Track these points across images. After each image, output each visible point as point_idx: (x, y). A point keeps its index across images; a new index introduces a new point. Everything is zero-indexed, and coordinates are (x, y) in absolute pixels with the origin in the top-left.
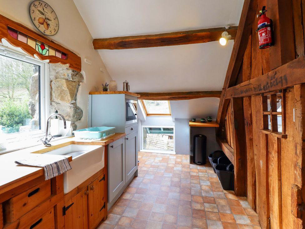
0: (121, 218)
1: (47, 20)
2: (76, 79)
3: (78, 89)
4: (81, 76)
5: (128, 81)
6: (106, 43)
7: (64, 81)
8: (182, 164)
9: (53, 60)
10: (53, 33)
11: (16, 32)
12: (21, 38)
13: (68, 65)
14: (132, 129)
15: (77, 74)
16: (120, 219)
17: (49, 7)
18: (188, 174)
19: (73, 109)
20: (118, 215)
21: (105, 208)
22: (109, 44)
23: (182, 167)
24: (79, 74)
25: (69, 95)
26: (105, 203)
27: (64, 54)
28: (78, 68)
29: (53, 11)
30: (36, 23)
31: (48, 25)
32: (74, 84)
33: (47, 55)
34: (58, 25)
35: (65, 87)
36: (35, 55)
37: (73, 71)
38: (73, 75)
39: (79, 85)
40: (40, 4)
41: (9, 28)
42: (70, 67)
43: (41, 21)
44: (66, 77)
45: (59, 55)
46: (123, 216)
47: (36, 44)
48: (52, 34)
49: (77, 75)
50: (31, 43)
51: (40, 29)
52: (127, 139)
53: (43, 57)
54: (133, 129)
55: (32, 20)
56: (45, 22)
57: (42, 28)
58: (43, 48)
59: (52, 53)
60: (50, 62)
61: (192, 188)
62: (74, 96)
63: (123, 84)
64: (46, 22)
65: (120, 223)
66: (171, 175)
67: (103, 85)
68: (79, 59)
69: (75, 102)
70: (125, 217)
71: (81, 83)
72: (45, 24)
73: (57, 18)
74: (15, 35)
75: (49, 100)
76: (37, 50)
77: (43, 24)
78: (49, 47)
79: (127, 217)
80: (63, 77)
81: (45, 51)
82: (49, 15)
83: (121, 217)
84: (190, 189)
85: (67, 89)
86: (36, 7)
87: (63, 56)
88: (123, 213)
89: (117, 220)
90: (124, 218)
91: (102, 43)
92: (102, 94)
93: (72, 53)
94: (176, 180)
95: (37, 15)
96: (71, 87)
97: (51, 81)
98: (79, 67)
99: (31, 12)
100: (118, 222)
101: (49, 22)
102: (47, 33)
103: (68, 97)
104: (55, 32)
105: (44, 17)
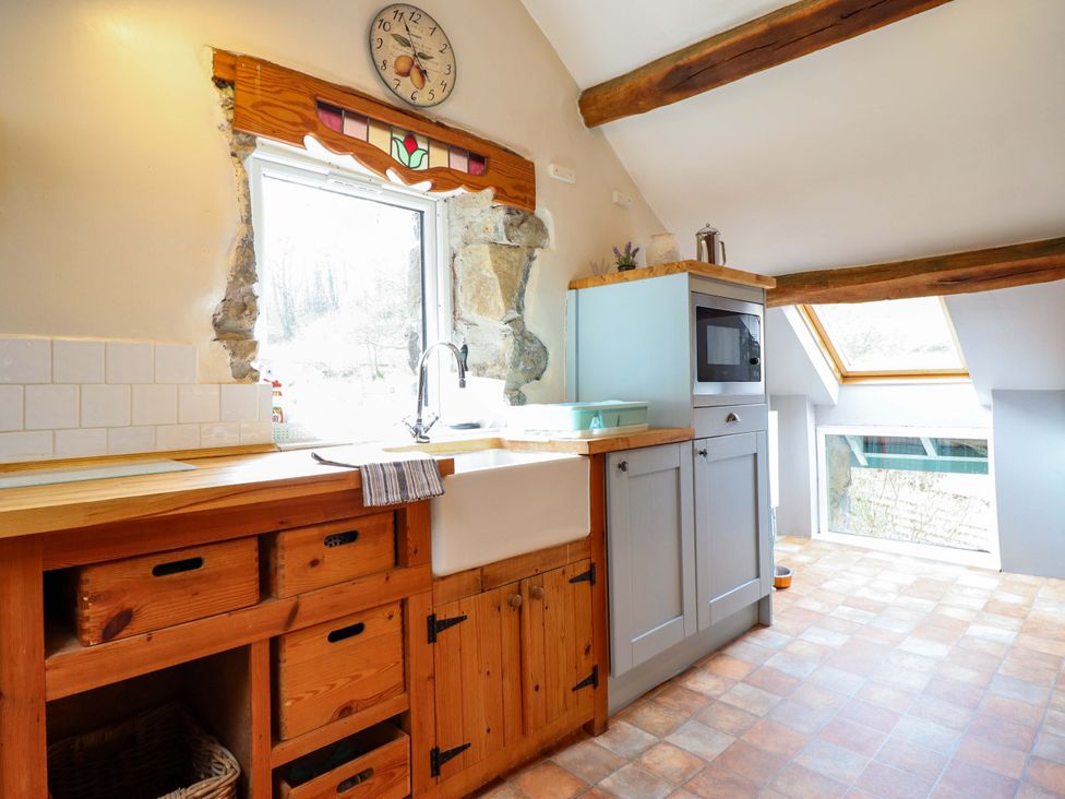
0: (656, 744)
1: (421, 60)
2: (522, 238)
3: (528, 271)
4: (540, 227)
5: (714, 226)
6: (622, 91)
7: (486, 247)
8: (1024, 618)
9: (442, 179)
10: (439, 95)
11: (336, 111)
12: (352, 129)
13: (489, 192)
14: (731, 418)
15: (522, 222)
16: (650, 747)
17: (424, 18)
18: (1051, 666)
19: (511, 340)
20: (647, 732)
21: (595, 687)
22: (632, 91)
23: (1022, 631)
24: (530, 218)
25: (499, 291)
26: (595, 669)
27: (476, 158)
28: (525, 200)
29: (436, 27)
30: (390, 74)
31: (423, 73)
32: (514, 255)
33: (424, 167)
34: (453, 69)
35: (488, 270)
36: (390, 173)
37: (509, 212)
38: (509, 226)
39: (531, 258)
40: (398, 16)
41: (323, 106)
42: (496, 197)
43: (403, 66)
44: (492, 236)
45: (460, 164)
46: (667, 743)
47: (392, 139)
48: (437, 99)
49: (525, 225)
50: (379, 139)
51: (400, 90)
52: (701, 453)
53: (411, 175)
54: (735, 419)
55: (377, 69)
56: (415, 68)
57: (406, 87)
58: (411, 146)
59: (439, 158)
60: (434, 188)
61: (1050, 729)
62: (515, 296)
63: (695, 239)
64: (418, 67)
65: (645, 759)
66: (941, 650)
67: (616, 251)
68: (528, 167)
69: (517, 315)
70: (673, 745)
71: (537, 252)
72: (414, 73)
73: (448, 45)
74: (334, 120)
75: (450, 315)
76: (395, 156)
77: (407, 74)
78: (431, 141)
79: (680, 749)
80: (482, 236)
81: (417, 155)
82: (426, 42)
83: (657, 740)
84: (1036, 732)
85: (495, 276)
86: (387, 26)
87: (475, 165)
88: (669, 732)
89: (638, 747)
90: (670, 751)
91: (608, 99)
92: (609, 283)
93: (506, 150)
94: (967, 675)
95: (392, 52)
96: (505, 266)
97: (454, 257)
98: (528, 196)
99: (376, 44)
100: (640, 754)
101: (426, 64)
102: (422, 98)
103: (497, 300)
104: (446, 93)
105: (409, 52)
